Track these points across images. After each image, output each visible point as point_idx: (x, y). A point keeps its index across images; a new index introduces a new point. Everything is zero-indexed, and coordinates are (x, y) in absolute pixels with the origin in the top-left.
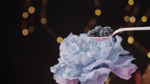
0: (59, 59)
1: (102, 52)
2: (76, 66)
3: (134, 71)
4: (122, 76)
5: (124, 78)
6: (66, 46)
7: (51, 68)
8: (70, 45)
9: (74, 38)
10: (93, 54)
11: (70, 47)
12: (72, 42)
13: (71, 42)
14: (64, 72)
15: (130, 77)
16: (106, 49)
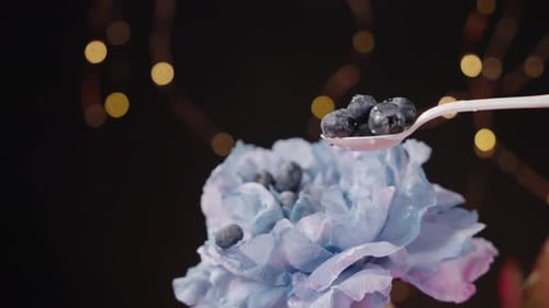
0: (200, 250)
1: (358, 211)
2: (266, 274)
3: (485, 269)
4: (442, 291)
5: (448, 298)
6: (223, 197)
7: (177, 282)
8: (239, 194)
9: (250, 163)
10: (327, 225)
11: (239, 199)
12: (245, 180)
13: (239, 180)
14: (225, 302)
15: (473, 290)
16: (370, 197)
